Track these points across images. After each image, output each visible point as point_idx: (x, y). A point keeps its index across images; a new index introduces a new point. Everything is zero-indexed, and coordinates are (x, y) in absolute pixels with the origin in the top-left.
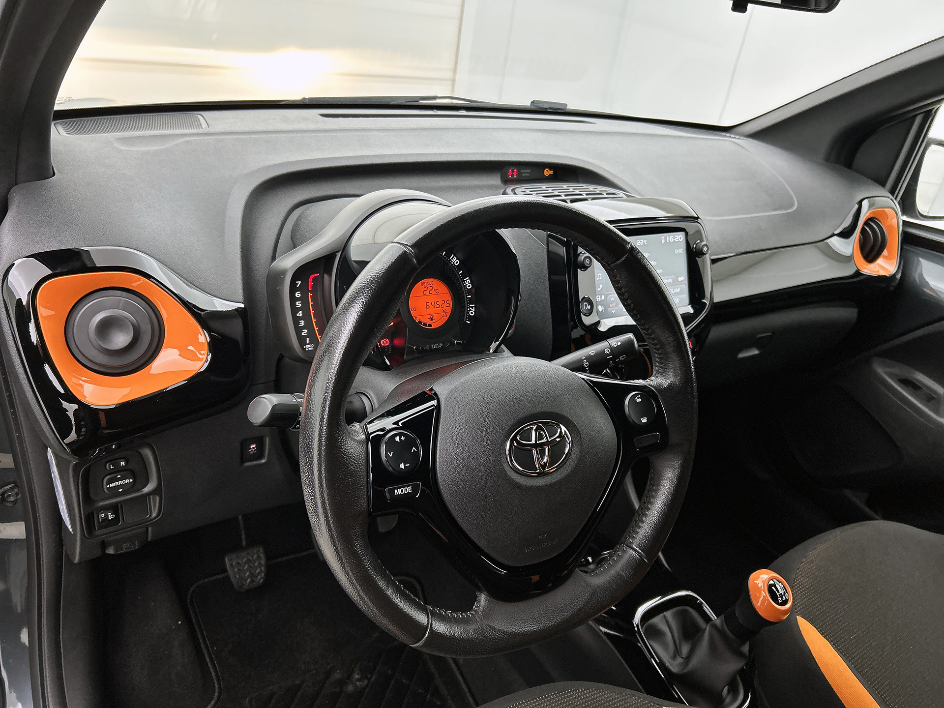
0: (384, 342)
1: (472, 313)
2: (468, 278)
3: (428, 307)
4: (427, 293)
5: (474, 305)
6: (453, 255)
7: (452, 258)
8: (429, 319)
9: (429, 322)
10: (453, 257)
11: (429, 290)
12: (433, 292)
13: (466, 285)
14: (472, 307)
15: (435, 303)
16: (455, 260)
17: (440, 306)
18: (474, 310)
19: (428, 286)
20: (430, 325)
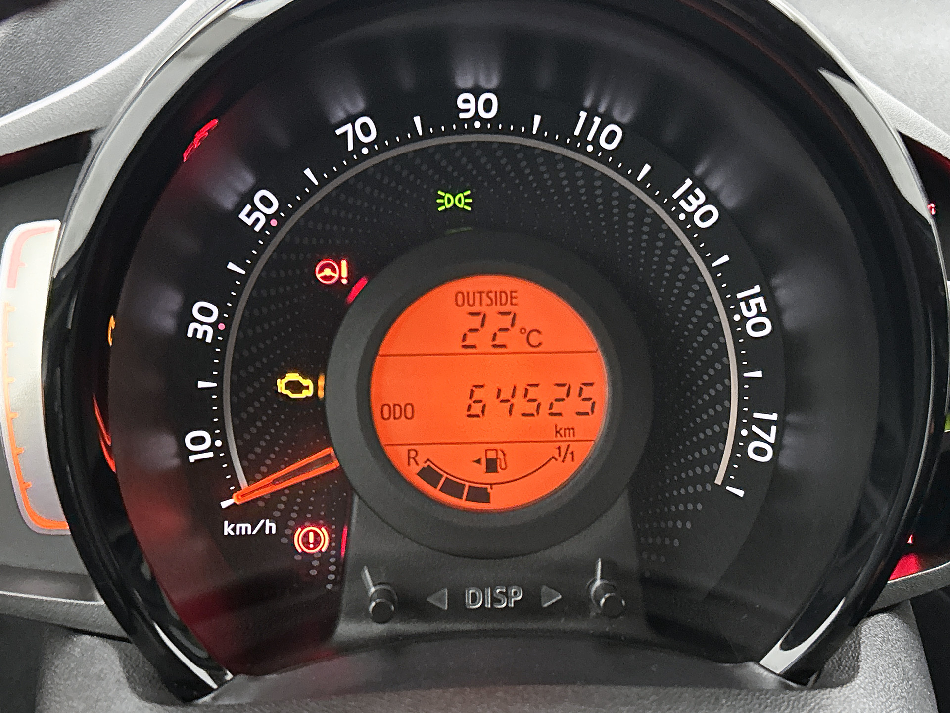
0: (306, 536)
1: (760, 451)
2: (757, 289)
3: (476, 409)
4: (482, 340)
5: (774, 417)
6: (689, 182)
7: (684, 196)
8: (479, 462)
9: (478, 475)
10: (690, 191)
11: (492, 326)
12: (514, 340)
13: (745, 319)
14: (765, 426)
15: (520, 392)
16: (695, 203)
17: (544, 409)
18: (772, 439)
19: (491, 312)
20: (480, 494)
